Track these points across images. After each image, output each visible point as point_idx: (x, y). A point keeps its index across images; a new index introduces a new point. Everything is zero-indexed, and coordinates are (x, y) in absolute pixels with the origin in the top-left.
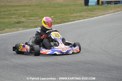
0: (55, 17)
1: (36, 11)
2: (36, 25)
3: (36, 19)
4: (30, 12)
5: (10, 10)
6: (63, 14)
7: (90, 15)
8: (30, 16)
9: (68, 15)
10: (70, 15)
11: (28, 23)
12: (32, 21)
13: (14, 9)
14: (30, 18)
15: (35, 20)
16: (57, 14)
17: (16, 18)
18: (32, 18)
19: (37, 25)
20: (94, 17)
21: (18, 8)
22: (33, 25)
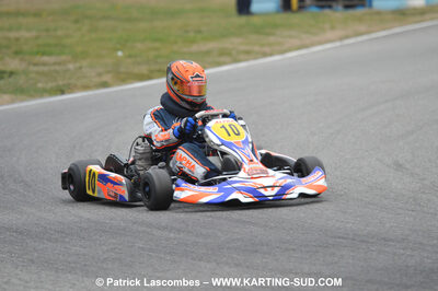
0: (130, 56)
1: (59, 33)
2: (61, 83)
3: (59, 64)
4: (37, 38)
6: (157, 45)
7: (257, 48)
8: (37, 53)
9: (176, 48)
10: (185, 50)
11: (32, 75)
12: (46, 69)
14: (38, 59)
15: (57, 68)
16: (139, 45)
18: (46, 59)
19: (64, 85)
20: (271, 55)
22: (50, 85)
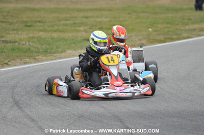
0: (155, 31)
1: (121, 19)
4: (110, 21)
5: (76, 17)
6: (169, 26)
9: (178, 27)
10: (182, 28)
13: (82, 14)
16: (160, 26)
17: (85, 31)
21: (90, 14)
